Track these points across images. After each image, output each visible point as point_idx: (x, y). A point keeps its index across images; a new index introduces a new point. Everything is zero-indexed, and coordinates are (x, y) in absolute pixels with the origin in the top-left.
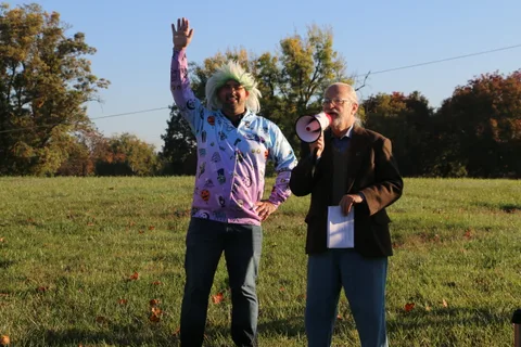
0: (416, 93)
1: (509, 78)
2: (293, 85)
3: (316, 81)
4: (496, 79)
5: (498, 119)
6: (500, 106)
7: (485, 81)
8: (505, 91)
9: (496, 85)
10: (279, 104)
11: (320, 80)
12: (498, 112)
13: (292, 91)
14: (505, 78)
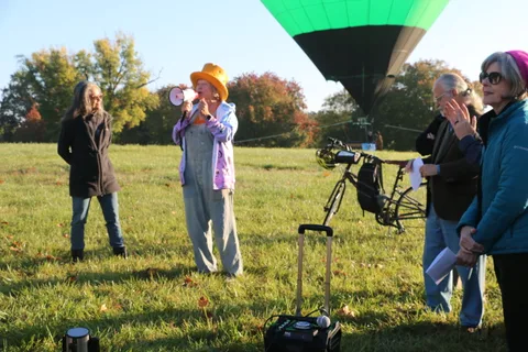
1: (262, 77)
2: (104, 76)
3: (122, 73)
4: (253, 77)
5: (254, 105)
6: (256, 96)
7: (245, 78)
8: (259, 86)
9: (253, 81)
11: (125, 72)
12: (254, 101)
13: (104, 81)
14: (258, 76)
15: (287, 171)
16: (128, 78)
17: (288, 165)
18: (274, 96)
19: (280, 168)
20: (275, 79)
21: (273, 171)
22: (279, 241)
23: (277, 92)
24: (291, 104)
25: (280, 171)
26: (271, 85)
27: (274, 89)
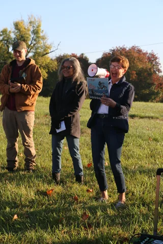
0: (82, 54)
1: (130, 50)
3: (32, 45)
4: (123, 49)
7: (118, 50)
9: (123, 52)
10: (12, 56)
11: (34, 45)
14: (127, 49)
15: (146, 120)
16: (36, 49)
17: (147, 115)
18: (138, 64)
19: (142, 118)
20: (139, 51)
21: (136, 119)
22: (140, 172)
23: (141, 60)
24: (150, 69)
25: (141, 120)
26: (136, 55)
27: (138, 59)
